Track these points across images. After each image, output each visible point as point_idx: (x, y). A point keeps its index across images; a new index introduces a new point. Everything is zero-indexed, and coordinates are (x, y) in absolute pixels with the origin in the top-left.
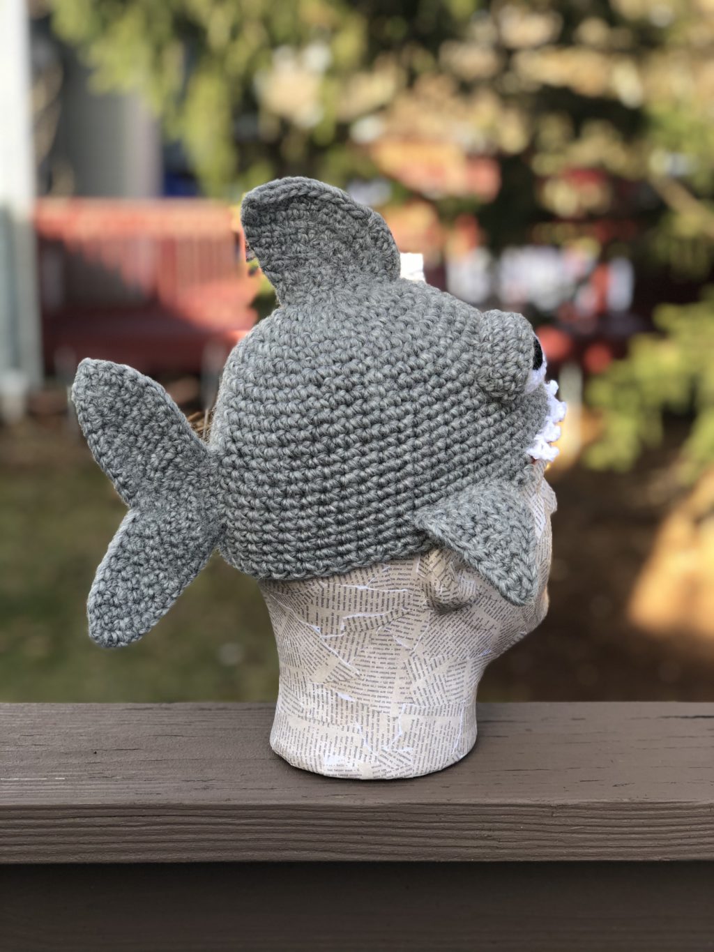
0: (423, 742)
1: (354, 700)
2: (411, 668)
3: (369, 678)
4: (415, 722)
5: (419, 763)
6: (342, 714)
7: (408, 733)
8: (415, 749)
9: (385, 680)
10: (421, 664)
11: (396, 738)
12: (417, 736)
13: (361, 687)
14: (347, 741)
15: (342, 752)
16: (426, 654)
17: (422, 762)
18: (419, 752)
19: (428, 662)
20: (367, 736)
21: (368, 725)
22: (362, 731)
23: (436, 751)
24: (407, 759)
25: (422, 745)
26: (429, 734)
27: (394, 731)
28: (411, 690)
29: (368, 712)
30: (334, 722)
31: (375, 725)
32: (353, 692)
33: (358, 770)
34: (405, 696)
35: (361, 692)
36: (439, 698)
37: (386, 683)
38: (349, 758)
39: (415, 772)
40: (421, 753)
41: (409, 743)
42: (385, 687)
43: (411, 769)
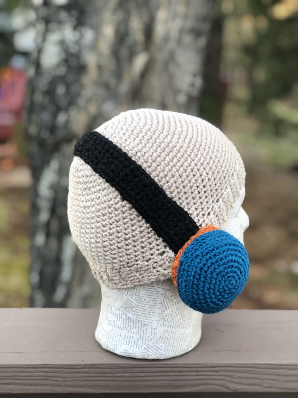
0: (169, 341)
1: (135, 318)
2: (164, 303)
3: (142, 307)
4: (166, 331)
5: (167, 352)
6: (128, 324)
7: (162, 336)
8: (165, 345)
9: (150, 309)
10: (170, 302)
11: (155, 339)
12: (166, 338)
13: (138, 311)
14: (130, 338)
15: (128, 343)
16: (172, 297)
17: (168, 351)
18: (167, 346)
19: (173, 301)
20: (140, 337)
21: (141, 331)
22: (138, 334)
23: (176, 346)
24: (161, 349)
25: (169, 343)
26: (173, 337)
27: (154, 335)
28: (164, 315)
29: (141, 324)
30: (124, 328)
31: (145, 331)
32: (134, 314)
33: (135, 353)
34: (161, 317)
35: (138, 314)
36: (179, 319)
37: (151, 310)
38: (131, 347)
39: (165, 356)
40: (168, 347)
41: (162, 341)
42: (151, 312)
43: (162, 355)
